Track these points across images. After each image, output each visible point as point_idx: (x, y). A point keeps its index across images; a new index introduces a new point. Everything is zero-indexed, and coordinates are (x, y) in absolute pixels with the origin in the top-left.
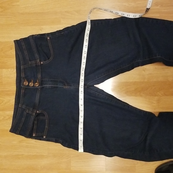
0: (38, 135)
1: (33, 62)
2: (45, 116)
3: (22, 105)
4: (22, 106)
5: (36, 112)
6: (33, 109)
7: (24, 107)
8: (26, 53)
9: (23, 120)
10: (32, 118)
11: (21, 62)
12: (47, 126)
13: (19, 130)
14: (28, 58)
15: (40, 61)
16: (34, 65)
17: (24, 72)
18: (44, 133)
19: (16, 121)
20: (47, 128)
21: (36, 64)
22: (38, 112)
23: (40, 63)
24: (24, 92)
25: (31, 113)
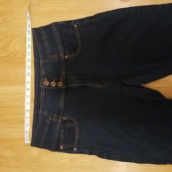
0: (66, 147)
1: (56, 56)
2: (74, 123)
3: (43, 111)
4: (43, 113)
5: (62, 118)
6: (58, 115)
7: (45, 113)
8: (46, 44)
9: (46, 130)
10: (58, 126)
11: (40, 56)
12: (77, 135)
13: (42, 142)
14: (48, 51)
15: (65, 55)
16: (57, 60)
17: (45, 68)
18: (74, 144)
19: (37, 131)
20: (77, 138)
21: (59, 58)
22: (64, 118)
23: (65, 57)
24: (45, 95)
25: (56, 120)
